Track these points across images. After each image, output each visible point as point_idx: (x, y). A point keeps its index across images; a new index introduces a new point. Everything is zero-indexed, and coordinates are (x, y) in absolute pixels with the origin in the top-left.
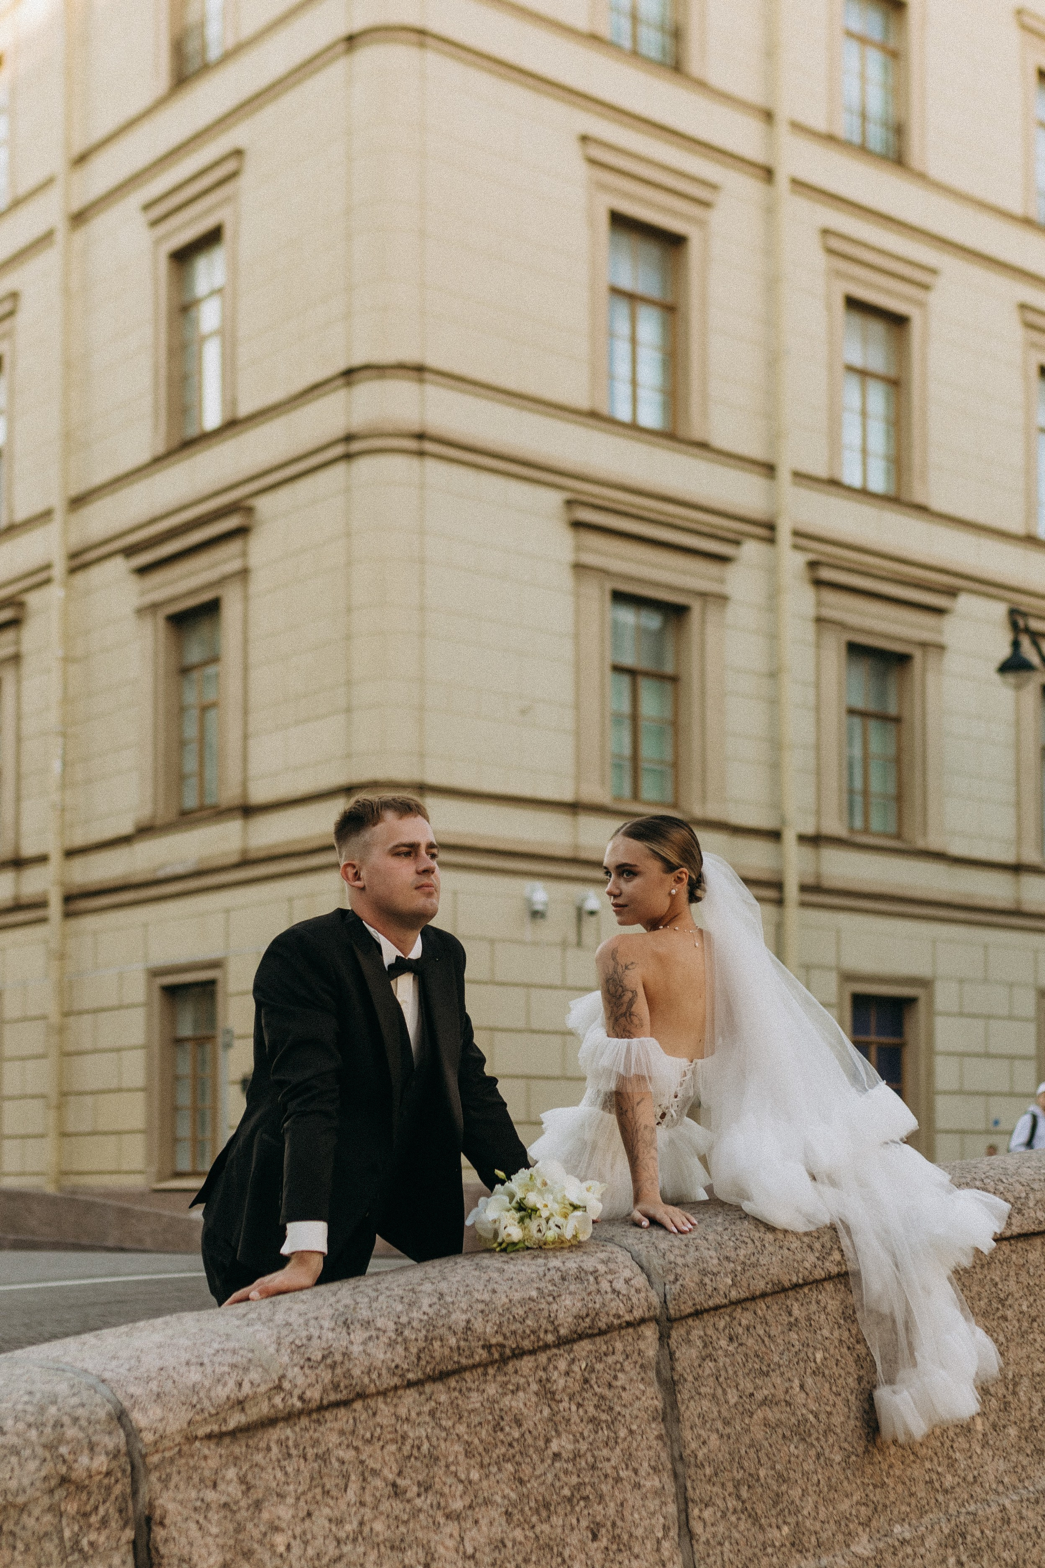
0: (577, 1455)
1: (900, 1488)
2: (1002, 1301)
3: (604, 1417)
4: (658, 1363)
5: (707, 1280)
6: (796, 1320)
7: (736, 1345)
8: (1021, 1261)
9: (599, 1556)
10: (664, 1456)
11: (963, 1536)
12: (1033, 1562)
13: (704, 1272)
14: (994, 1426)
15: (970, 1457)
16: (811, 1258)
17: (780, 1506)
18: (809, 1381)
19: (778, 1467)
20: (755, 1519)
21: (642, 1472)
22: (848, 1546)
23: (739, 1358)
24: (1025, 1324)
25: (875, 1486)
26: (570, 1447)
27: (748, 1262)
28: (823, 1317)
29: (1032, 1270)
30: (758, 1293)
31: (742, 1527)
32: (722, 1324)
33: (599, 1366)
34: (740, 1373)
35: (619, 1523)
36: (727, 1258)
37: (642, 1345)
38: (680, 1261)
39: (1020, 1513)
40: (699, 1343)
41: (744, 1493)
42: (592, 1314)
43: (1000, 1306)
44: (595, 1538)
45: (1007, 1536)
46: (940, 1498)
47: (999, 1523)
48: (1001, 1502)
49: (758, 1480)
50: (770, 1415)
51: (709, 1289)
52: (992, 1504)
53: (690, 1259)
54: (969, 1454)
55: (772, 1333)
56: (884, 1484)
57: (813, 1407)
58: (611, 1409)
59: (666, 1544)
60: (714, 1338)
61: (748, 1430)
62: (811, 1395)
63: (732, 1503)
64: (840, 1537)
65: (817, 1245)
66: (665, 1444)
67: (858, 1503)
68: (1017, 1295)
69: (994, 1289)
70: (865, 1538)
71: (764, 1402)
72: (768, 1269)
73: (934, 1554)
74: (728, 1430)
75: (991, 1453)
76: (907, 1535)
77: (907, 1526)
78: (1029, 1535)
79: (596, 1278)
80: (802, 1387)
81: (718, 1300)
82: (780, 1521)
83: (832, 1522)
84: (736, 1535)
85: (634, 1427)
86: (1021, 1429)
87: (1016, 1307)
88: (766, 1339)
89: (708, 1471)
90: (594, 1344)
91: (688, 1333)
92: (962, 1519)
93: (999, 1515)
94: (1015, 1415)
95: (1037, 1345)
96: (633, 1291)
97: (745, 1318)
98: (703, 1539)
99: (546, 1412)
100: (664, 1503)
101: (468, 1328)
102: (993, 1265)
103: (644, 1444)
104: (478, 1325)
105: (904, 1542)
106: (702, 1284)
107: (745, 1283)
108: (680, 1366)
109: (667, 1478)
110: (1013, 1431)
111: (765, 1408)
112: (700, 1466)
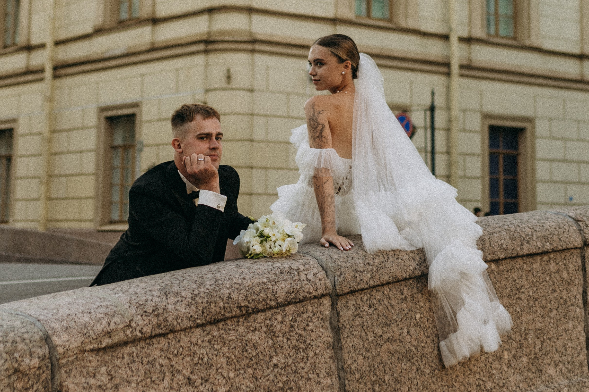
0: (287, 365)
1: (462, 388)
2: (517, 289)
3: (301, 345)
4: (331, 318)
5: (357, 275)
6: (405, 297)
7: (373, 309)
8: (529, 269)
10: (333, 367)
13: (356, 271)
14: (514, 356)
15: (501, 373)
16: (414, 264)
18: (412, 330)
19: (395, 375)
21: (321, 376)
23: (374, 316)
24: (531, 302)
25: (449, 387)
26: (283, 361)
27: (380, 266)
29: (535, 274)
30: (384, 282)
32: (365, 298)
33: (299, 319)
34: (375, 325)
36: (369, 264)
37: (322, 308)
38: (343, 265)
40: (353, 308)
41: (377, 389)
42: (296, 291)
43: (517, 292)
49: (384, 382)
50: (391, 348)
51: (358, 279)
53: (349, 264)
54: (500, 371)
55: (392, 304)
56: (453, 386)
57: (415, 343)
58: (305, 342)
60: (361, 306)
61: (379, 355)
62: (414, 337)
66: (334, 361)
68: (526, 287)
69: (514, 283)
71: (388, 340)
72: (390, 270)
74: (368, 354)
75: (513, 371)
79: (298, 273)
80: (408, 332)
81: (363, 286)
85: (318, 352)
86: (529, 359)
87: (526, 293)
88: (389, 307)
89: (357, 376)
90: (297, 307)
91: (347, 302)
94: (526, 350)
95: (538, 314)
96: (317, 280)
97: (378, 295)
99: (270, 342)
101: (229, 297)
102: (513, 271)
103: (322, 361)
104: (235, 296)
106: (355, 277)
107: (377, 277)
108: (342, 320)
109: (335, 379)
110: (525, 359)
111: (388, 343)
112: (353, 373)
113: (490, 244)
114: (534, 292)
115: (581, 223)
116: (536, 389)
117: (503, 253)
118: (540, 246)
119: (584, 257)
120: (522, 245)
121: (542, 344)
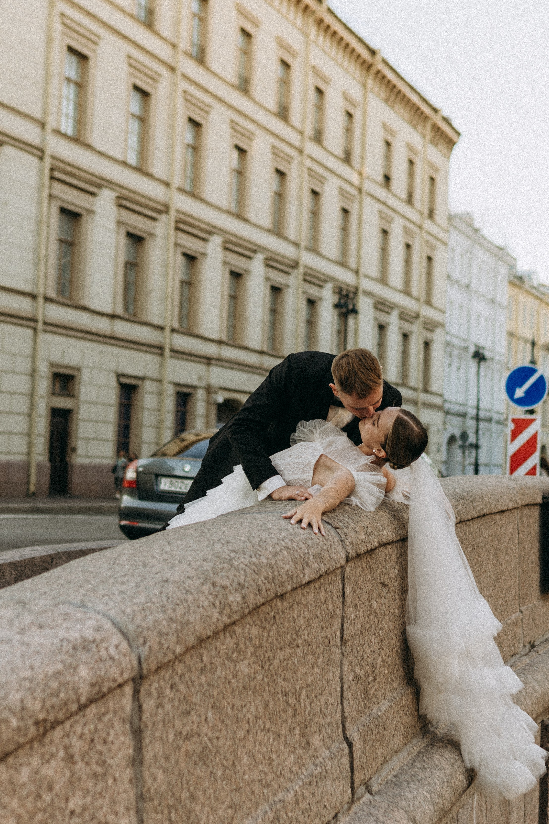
0: (85, 809)
1: (247, 789)
2: (296, 632)
3: (100, 770)
4: (132, 716)
5: (163, 641)
6: (205, 665)
7: (174, 692)
8: (306, 601)
10: (132, 796)
11: (278, 820)
13: (161, 634)
14: (290, 729)
15: (279, 756)
16: (216, 613)
18: (210, 715)
19: (192, 788)
21: (120, 814)
23: (176, 703)
24: (306, 649)
25: (236, 790)
26: (80, 803)
27: (183, 621)
28: (218, 660)
29: (310, 608)
30: (190, 647)
32: (168, 676)
33: (100, 726)
34: (176, 716)
36: (171, 619)
37: (124, 702)
38: (144, 624)
39: (303, 794)
40: (155, 694)
41: (173, 816)
42: (100, 680)
43: (296, 637)
45: (297, 814)
46: (265, 792)
47: (294, 805)
48: (294, 788)
49: (180, 803)
50: (189, 747)
51: (165, 646)
52: (290, 790)
53: (151, 624)
54: (278, 754)
55: (193, 678)
56: (241, 788)
57: (210, 735)
58: (104, 762)
60: (164, 687)
61: (177, 763)
62: (211, 725)
65: (217, 603)
66: (133, 786)
67: (228, 807)
68: (303, 627)
69: (294, 625)
71: (188, 737)
72: (195, 627)
75: (288, 751)
77: (250, 819)
78: (306, 810)
79: (97, 646)
80: (206, 720)
81: (170, 657)
85: (117, 775)
86: (301, 728)
87: (303, 636)
88: (190, 684)
89: (156, 802)
90: (97, 706)
91: (150, 686)
93: (294, 799)
94: (299, 717)
95: (310, 664)
96: (121, 657)
97: (180, 668)
99: (68, 774)
101: (23, 708)
102: (294, 607)
103: (122, 789)
104: (29, 703)
106: (160, 644)
107: (183, 640)
108: (145, 716)
109: (133, 814)
110: (297, 731)
111: (187, 742)
112: (151, 800)
113: (278, 571)
114: (308, 635)
115: (339, 531)
116: (306, 770)
117: (290, 583)
118: (317, 569)
119: (344, 577)
120: (304, 570)
121: (311, 705)
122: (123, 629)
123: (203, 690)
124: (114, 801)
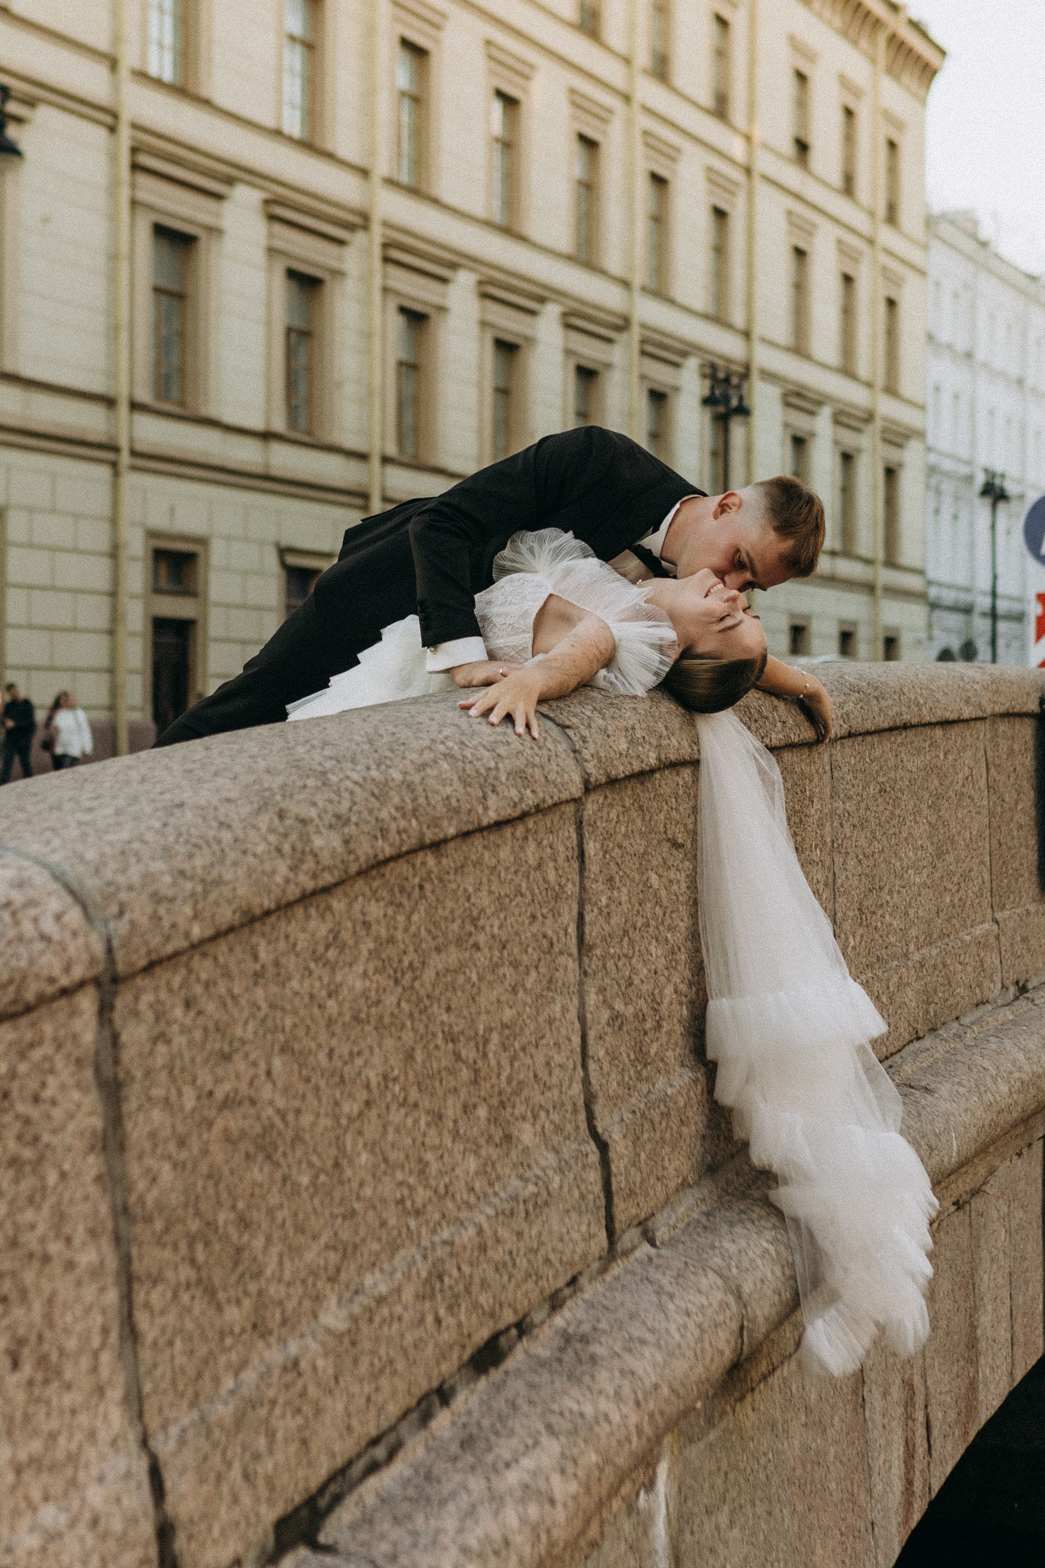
1: (370, 1216)
2: (473, 920)
3: (28, 1153)
4: (97, 1053)
5: (162, 911)
6: (263, 967)
7: (192, 1013)
8: (494, 861)
9: (20, 1397)
10: (104, 1209)
11: (440, 1278)
12: (510, 1305)
13: (157, 898)
14: (465, 1106)
15: (442, 1157)
16: (283, 868)
17: (241, 1268)
18: (276, 1064)
19: (240, 1205)
20: (211, 1292)
21: (77, 1242)
22: (315, 1316)
23: (198, 1035)
24: (497, 953)
25: (344, 1217)
27: (209, 879)
28: (293, 959)
29: (503, 874)
30: (224, 928)
31: (197, 1311)
32: (177, 981)
33: (23, 1068)
34: (199, 1059)
35: (48, 1334)
36: (182, 873)
37: (77, 1025)
38: (121, 879)
39: (496, 1233)
40: (149, 1015)
41: (201, 1255)
42: (17, 977)
43: (473, 929)
44: (16, 1365)
45: (484, 1271)
46: (412, 1224)
47: (476, 1253)
48: (476, 1220)
49: (216, 1229)
50: (232, 1124)
51: (166, 923)
52: (466, 1224)
53: (136, 879)
54: (440, 1152)
55: (236, 991)
56: (354, 1213)
57: (280, 1103)
58: (36, 1139)
59: (105, 1358)
60: (168, 1003)
61: (205, 1152)
62: (280, 1084)
63: (186, 1273)
64: (307, 1304)
65: (287, 848)
66: (105, 1190)
67: (327, 1247)
68: (489, 912)
69: (467, 905)
70: (333, 1301)
71: (228, 1103)
72: (234, 889)
73: (411, 1311)
74: (184, 1155)
75: (462, 1149)
76: (383, 1289)
77: (379, 1274)
78: (505, 1265)
79: (14, 914)
80: (269, 1073)
81: (179, 943)
82: (240, 1294)
83: (298, 1283)
84: (189, 1325)
85: (67, 1166)
86: (491, 1107)
87: (488, 929)
88: (229, 1002)
89: (159, 1225)
90: (16, 1028)
91: (137, 999)
92: (439, 1252)
93: (476, 1240)
94: (485, 1086)
95: (506, 983)
96: (68, 936)
97: (204, 968)
98: (149, 1339)
100: (102, 1290)
102: (466, 870)
103: (79, 1195)
105: (381, 1300)
107: (207, 914)
108: (126, 1056)
109: (106, 1245)
110: (482, 1112)
111: (226, 1113)
112: (148, 1219)
113: (427, 798)
114: (500, 927)
115: (570, 732)
116: (504, 1188)
117: (454, 822)
118: (516, 800)
119: (581, 822)
120: (485, 797)
121: (512, 1064)
122: (75, 886)
123: (261, 1014)
124: (60, 1217)
